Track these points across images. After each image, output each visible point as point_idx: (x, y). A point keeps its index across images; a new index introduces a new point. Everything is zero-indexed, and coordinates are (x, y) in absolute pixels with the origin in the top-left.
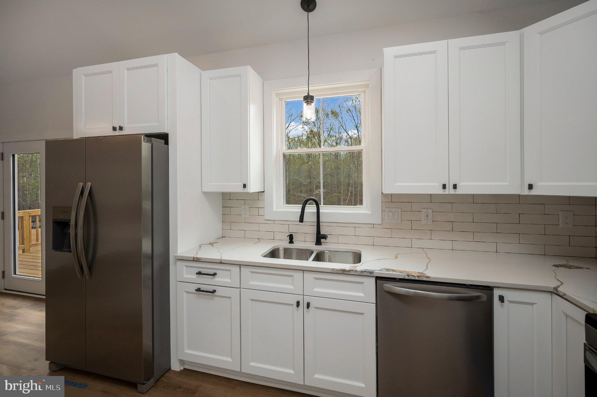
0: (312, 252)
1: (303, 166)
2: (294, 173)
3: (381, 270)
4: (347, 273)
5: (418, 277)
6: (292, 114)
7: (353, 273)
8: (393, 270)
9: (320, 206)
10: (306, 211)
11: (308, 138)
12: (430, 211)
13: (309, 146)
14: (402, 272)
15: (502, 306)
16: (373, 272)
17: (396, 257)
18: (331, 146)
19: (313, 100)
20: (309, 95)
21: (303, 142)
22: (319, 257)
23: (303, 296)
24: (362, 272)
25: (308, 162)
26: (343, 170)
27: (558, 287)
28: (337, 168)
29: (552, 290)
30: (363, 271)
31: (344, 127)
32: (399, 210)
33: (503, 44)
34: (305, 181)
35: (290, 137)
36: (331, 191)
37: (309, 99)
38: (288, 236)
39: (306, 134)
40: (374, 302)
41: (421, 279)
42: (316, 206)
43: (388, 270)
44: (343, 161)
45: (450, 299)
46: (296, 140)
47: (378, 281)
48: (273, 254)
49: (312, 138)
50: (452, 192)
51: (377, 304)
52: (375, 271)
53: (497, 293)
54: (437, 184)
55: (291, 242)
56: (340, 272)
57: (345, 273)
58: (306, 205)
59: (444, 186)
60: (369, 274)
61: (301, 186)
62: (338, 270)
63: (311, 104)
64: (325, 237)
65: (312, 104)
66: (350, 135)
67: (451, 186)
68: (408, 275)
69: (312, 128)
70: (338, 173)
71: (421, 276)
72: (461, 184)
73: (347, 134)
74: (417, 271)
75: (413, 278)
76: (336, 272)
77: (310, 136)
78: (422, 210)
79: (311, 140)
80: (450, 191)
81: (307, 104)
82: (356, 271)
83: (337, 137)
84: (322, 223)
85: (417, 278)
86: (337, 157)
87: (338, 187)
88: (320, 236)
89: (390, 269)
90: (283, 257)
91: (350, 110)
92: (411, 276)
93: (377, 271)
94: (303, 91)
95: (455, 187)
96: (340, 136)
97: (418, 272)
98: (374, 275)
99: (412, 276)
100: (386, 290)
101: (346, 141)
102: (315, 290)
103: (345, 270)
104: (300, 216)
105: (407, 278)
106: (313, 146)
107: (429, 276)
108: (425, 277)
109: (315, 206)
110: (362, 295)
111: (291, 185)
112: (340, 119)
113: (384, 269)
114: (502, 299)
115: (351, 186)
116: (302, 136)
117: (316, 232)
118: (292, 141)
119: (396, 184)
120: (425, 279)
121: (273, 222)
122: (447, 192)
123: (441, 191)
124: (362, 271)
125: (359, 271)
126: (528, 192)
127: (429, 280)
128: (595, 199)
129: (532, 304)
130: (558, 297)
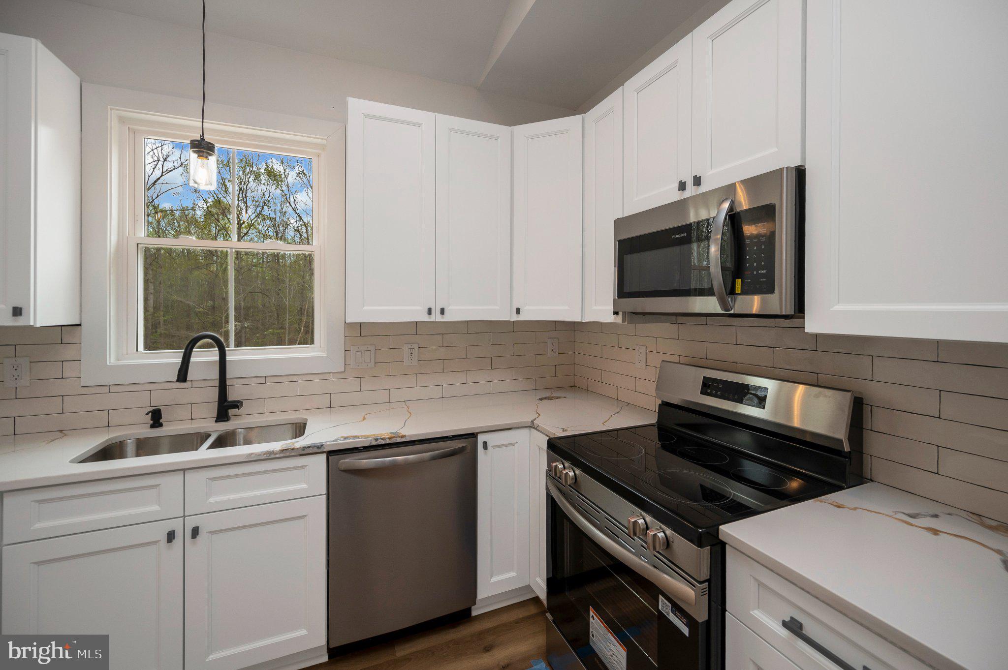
0: (208, 436)
1: (196, 273)
2: (171, 286)
3: (336, 440)
4: (277, 456)
5: (390, 438)
6: (168, 156)
8: (355, 437)
9: (226, 349)
10: (192, 359)
11: (208, 214)
12: (416, 346)
13: (210, 231)
14: (367, 437)
15: (486, 454)
16: (322, 445)
17: (364, 419)
18: (264, 236)
19: (214, 152)
20: (203, 139)
21: (196, 221)
22: (222, 441)
23: (182, 519)
24: (304, 448)
25: (207, 266)
26: (289, 285)
27: (535, 419)
28: (278, 280)
29: (530, 425)
31: (293, 204)
32: (372, 348)
33: (495, 138)
34: (199, 305)
35: (161, 207)
36: (263, 324)
37: (203, 147)
38: (147, 414)
39: (205, 206)
40: (324, 491)
41: (393, 441)
42: (219, 350)
43: (348, 438)
44: (290, 267)
46: (177, 215)
47: (330, 457)
48: (106, 453)
49: (218, 215)
50: (440, 318)
51: (328, 494)
52: (326, 444)
53: (481, 438)
54: (419, 308)
55: (157, 425)
56: (264, 457)
57: (273, 456)
58: (194, 350)
59: (429, 311)
60: (316, 450)
61: (188, 316)
62: (259, 455)
63: (207, 157)
64: (237, 405)
65: (209, 157)
66: (306, 221)
67: (439, 311)
68: (375, 440)
69: (221, 196)
70: (280, 290)
71: (394, 437)
72: (450, 307)
73: (298, 218)
74: (389, 432)
75: (383, 442)
76: (255, 459)
77: (214, 210)
78: (405, 346)
79: (218, 220)
80: (436, 317)
81: (198, 156)
82: (293, 449)
83: (278, 219)
84: (231, 380)
85: (388, 441)
86: (278, 260)
87: (278, 316)
88: (225, 404)
89: (351, 437)
90: (134, 455)
91: (304, 174)
93: (329, 443)
94: (191, 126)
95: (442, 311)
96: (285, 219)
97: (391, 433)
98: (325, 450)
99: (381, 439)
100: (342, 469)
101: (296, 230)
102: (213, 499)
103: (273, 451)
104: (180, 370)
105: (374, 443)
106: (220, 232)
107: (404, 435)
108: (400, 437)
109: (217, 349)
110: (304, 486)
111: (162, 313)
112: (284, 188)
113: (342, 437)
114: (485, 446)
115: (307, 316)
116: (193, 209)
117: (216, 399)
118: (164, 217)
119: (365, 308)
120: (399, 440)
121: (107, 389)
122: (432, 318)
123: (425, 318)
124: (303, 448)
125: (298, 449)
126: (515, 318)
127: (404, 440)
128: (574, 323)
129: (513, 444)
130: (532, 429)
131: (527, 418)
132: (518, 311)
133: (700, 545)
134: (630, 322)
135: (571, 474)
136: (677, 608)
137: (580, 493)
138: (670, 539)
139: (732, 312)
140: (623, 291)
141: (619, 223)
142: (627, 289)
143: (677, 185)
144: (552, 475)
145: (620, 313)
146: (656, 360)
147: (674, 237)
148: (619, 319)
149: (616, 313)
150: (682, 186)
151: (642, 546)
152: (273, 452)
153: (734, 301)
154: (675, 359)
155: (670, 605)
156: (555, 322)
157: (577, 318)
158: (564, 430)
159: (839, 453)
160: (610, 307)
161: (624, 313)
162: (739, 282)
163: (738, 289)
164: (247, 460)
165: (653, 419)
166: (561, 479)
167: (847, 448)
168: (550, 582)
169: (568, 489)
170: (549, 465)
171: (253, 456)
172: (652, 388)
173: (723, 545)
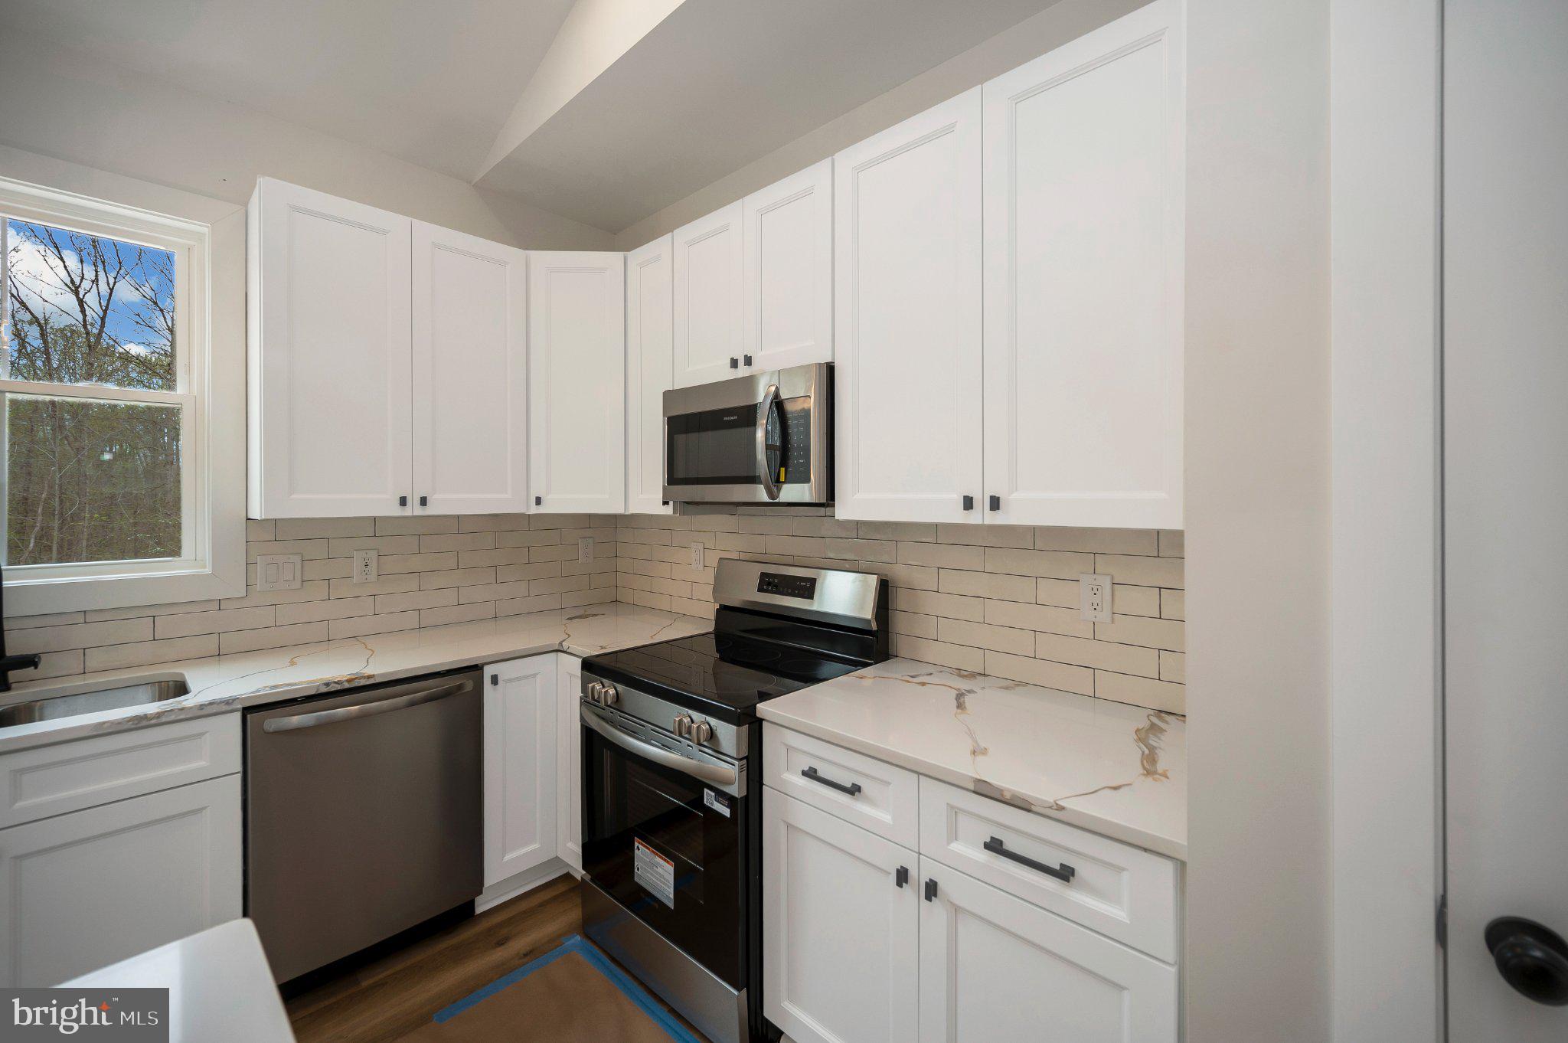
3: (258, 691)
4: (153, 722)
5: (349, 681)
7: (172, 717)
8: (289, 684)
12: (373, 554)
14: (315, 681)
15: (495, 690)
16: (233, 700)
17: (293, 664)
24: (202, 707)
27: (564, 641)
29: (556, 648)
30: (204, 705)
32: (297, 559)
33: (503, 263)
40: (238, 768)
41: (355, 684)
43: (276, 687)
45: (412, 704)
47: (247, 716)
50: (419, 511)
51: (245, 772)
52: (240, 697)
53: (488, 671)
54: (386, 496)
56: (129, 725)
57: (144, 723)
59: (403, 501)
60: (224, 708)
62: (119, 723)
67: (417, 501)
68: (326, 684)
71: (356, 678)
72: (435, 496)
74: (347, 672)
75: (339, 687)
78: (355, 554)
80: (414, 509)
82: (182, 709)
85: (347, 685)
89: (284, 684)
92: (333, 685)
93: (244, 696)
95: (424, 501)
97: (350, 673)
98: (238, 707)
99: (335, 682)
100: (270, 732)
102: (21, 803)
105: (324, 690)
107: (372, 674)
108: (364, 677)
110: (200, 765)
113: (266, 686)
114: (495, 680)
119: (293, 496)
120: (363, 682)
122: (407, 512)
123: (397, 511)
124: (201, 705)
125: (191, 708)
126: (534, 510)
127: (371, 681)
128: (615, 517)
129: (534, 676)
130: (559, 653)
131: (553, 640)
132: (538, 501)
133: (738, 725)
134: (683, 513)
135: (612, 692)
136: (721, 795)
137: (623, 712)
138: (714, 728)
139: (777, 501)
140: (674, 477)
141: (669, 396)
142: (680, 474)
143: (729, 361)
144: (589, 702)
145: (671, 503)
146: (713, 559)
147: (726, 419)
148: (668, 510)
149: (665, 503)
150: (734, 363)
151: (688, 746)
152: (145, 717)
153: (779, 490)
154: (735, 556)
155: (713, 794)
156: (590, 516)
157: (617, 509)
158: (602, 648)
159: (869, 632)
160: (659, 496)
161: (675, 503)
162: (783, 470)
163: (782, 479)
164: (95, 733)
165: (711, 628)
166: (599, 702)
167: (874, 627)
168: (586, 848)
169: (608, 713)
170: (584, 689)
171: (106, 725)
172: (707, 592)
173: (760, 721)
